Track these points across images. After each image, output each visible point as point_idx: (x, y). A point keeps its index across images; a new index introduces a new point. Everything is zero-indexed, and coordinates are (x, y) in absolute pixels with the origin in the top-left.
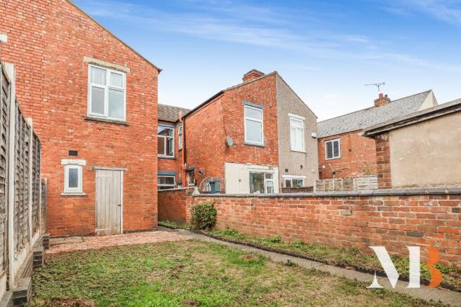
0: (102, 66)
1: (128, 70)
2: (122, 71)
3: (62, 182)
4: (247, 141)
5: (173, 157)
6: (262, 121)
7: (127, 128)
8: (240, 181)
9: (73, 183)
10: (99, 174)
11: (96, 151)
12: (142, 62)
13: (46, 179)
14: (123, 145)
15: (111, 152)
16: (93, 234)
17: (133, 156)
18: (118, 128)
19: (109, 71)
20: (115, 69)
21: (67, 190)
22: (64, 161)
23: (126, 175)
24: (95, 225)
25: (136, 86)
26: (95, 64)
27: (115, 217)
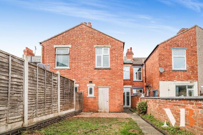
0: (100, 47)
1: (110, 46)
2: (108, 47)
3: (87, 92)
4: (173, 69)
5: (142, 80)
6: (185, 56)
7: (111, 70)
8: (169, 90)
9: (91, 92)
10: (100, 89)
11: (98, 81)
12: (116, 41)
13: (82, 92)
14: (108, 77)
15: (104, 80)
16: (98, 112)
17: (113, 82)
18: (106, 71)
19: (103, 48)
20: (105, 47)
21: (89, 95)
22: (88, 85)
23: (110, 89)
24: (98, 108)
25: (114, 52)
26: (98, 47)
27: (106, 106)
